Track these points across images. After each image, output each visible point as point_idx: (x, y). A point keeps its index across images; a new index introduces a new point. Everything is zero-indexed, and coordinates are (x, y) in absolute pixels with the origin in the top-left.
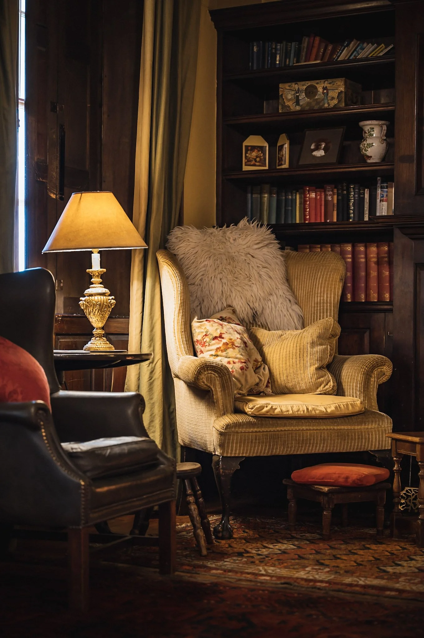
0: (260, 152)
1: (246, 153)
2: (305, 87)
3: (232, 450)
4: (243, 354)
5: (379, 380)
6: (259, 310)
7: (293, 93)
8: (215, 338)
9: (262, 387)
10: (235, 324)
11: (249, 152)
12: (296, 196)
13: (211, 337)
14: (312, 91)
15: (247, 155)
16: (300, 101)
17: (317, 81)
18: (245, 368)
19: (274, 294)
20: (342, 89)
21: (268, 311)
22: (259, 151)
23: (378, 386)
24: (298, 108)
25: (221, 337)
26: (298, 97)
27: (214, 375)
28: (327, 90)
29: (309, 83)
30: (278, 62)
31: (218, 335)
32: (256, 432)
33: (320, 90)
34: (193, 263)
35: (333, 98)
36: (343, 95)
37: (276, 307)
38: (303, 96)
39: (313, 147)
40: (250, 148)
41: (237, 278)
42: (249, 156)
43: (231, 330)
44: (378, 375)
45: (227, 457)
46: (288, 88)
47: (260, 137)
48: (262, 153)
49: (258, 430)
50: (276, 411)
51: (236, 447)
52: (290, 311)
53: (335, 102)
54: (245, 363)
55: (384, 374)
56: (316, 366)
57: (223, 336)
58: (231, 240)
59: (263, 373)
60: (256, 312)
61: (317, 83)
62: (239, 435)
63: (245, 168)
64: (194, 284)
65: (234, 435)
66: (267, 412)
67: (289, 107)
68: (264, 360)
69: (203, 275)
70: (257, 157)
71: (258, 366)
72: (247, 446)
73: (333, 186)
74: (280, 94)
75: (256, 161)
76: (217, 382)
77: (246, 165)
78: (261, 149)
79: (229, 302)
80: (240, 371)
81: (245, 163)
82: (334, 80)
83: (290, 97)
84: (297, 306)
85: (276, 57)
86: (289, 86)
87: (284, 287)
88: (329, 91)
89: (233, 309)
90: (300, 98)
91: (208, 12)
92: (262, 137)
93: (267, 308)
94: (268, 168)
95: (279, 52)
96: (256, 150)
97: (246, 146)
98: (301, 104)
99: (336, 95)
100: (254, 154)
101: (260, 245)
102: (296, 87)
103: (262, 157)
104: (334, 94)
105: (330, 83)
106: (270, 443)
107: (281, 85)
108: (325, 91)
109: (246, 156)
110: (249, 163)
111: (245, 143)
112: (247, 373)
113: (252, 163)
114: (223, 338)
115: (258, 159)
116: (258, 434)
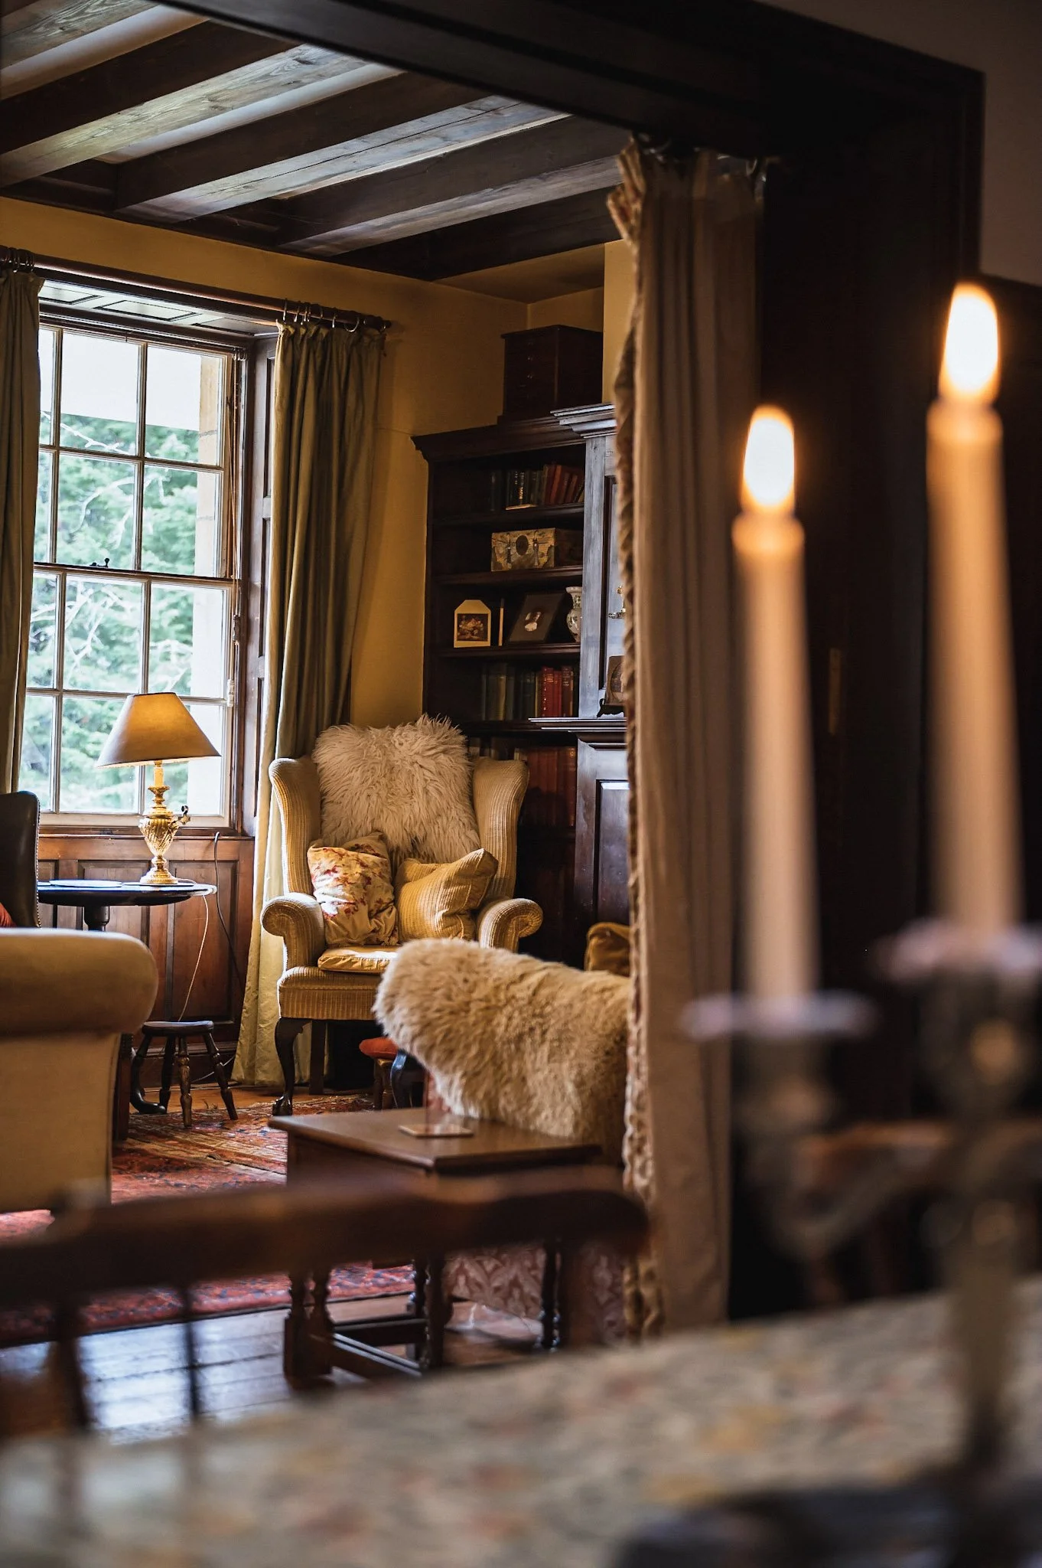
0: (479, 622)
1: (459, 624)
2: (516, 538)
3: (292, 1011)
4: (355, 893)
5: (520, 932)
6: (420, 836)
7: (505, 545)
8: (328, 872)
9: (382, 937)
10: (373, 854)
11: (463, 622)
12: (535, 679)
13: (323, 871)
14: (522, 545)
15: (460, 626)
16: (512, 557)
17: (528, 531)
18: (352, 910)
19: (443, 814)
20: (552, 542)
21: (433, 839)
22: (477, 621)
23: (517, 940)
24: (509, 566)
25: (334, 871)
26: (509, 551)
27: (287, 918)
28: (538, 544)
29: (520, 533)
30: (521, 498)
31: (330, 868)
32: (324, 990)
33: (531, 543)
34: (333, 775)
35: (543, 555)
36: (553, 550)
37: (444, 832)
38: (514, 550)
39: (527, 618)
40: (464, 617)
41: (393, 794)
42: (464, 628)
43: (353, 863)
44: (517, 925)
45: (286, 1018)
46: (500, 539)
47: (479, 602)
48: (482, 622)
49: (326, 987)
50: (355, 966)
51: (298, 1006)
52: (463, 837)
53: (545, 559)
54: (354, 904)
55: (527, 925)
56: (445, 911)
57: (337, 869)
58: (397, 745)
59: (385, 918)
60: (416, 838)
61: (528, 534)
62: (302, 992)
63: (458, 644)
64: (333, 802)
65: (294, 992)
66: (343, 965)
67: (500, 564)
68: (395, 902)
69: (346, 790)
70: (475, 628)
71: (381, 908)
72: (313, 1007)
73: (570, 667)
74: (493, 546)
75: (473, 634)
76: (291, 927)
77: (459, 640)
78: (482, 618)
79: (377, 825)
80: (344, 913)
81: (458, 637)
82: (544, 530)
83: (501, 551)
84: (473, 831)
85: (518, 491)
86: (502, 537)
87: (460, 806)
88: (540, 545)
89: (381, 834)
90: (511, 553)
91: (410, 438)
92: (483, 601)
93: (433, 835)
94: (489, 645)
95: (522, 484)
96: (473, 620)
97: (460, 616)
98: (512, 561)
99: (545, 551)
100: (471, 625)
101: (433, 752)
102: (508, 537)
103: (482, 629)
104: (543, 549)
105: (540, 535)
106: (344, 1003)
107: (494, 535)
108: (536, 545)
109: (459, 628)
110: (463, 637)
111: (457, 611)
112: (356, 917)
113: (467, 637)
114: (336, 872)
115: (476, 632)
116: (327, 992)
